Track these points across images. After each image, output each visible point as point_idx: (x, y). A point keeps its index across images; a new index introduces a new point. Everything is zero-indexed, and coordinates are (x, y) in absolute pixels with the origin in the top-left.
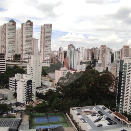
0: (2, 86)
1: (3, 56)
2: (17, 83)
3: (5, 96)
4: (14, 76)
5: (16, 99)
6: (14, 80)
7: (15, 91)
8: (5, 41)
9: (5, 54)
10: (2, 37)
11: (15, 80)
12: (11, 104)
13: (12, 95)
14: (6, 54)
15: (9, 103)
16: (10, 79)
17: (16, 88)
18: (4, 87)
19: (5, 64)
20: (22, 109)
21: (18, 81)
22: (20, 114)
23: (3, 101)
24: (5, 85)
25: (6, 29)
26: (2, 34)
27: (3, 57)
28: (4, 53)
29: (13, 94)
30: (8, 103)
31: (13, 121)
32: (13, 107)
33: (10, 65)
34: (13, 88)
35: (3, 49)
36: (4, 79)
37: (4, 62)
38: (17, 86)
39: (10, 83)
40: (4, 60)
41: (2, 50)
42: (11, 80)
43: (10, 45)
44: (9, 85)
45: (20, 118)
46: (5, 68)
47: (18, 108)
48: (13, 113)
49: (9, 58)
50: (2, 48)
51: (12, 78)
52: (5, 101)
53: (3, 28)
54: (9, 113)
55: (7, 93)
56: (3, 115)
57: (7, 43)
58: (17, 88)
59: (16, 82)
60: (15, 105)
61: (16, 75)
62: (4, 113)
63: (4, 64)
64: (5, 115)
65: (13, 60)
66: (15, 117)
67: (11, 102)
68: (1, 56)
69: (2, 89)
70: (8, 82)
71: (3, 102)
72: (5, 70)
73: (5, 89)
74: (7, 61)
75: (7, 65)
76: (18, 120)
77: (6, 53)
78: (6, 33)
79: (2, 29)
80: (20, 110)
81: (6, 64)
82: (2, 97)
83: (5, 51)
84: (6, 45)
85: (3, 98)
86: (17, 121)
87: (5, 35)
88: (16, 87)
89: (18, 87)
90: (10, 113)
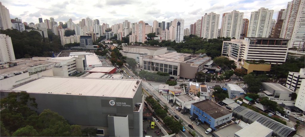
0: (275, 79)
1: (286, 42)
2: (300, 82)
3: (276, 92)
4: (298, 71)
5: (293, 102)
6: (297, 76)
7: (295, 91)
8: (294, 22)
9: (290, 40)
10: (290, 17)
11: (299, 76)
12: (283, 106)
13: (288, 95)
14: (292, 40)
15: (281, 103)
16: (290, 73)
17: (296, 88)
18: (278, 81)
19: (286, 54)
20: (300, 118)
21: (304, 78)
22: (296, 124)
23: (273, 97)
24: (281, 79)
25: (300, 4)
26: (291, 12)
27: (286, 44)
28: (288, 38)
29: (290, 94)
30: (279, 102)
31: (281, 127)
32: (286, 110)
33: (294, 55)
34: (292, 86)
35: (288, 33)
36: (280, 72)
37: (286, 50)
38: (300, 85)
39: (288, 79)
40: (287, 47)
41: (286, 34)
42: (290, 75)
43: (302, 26)
44: (286, 81)
45: (293, 129)
46: (285, 59)
47: (294, 114)
48: (284, 117)
49: (294, 46)
50: (286, 32)
51: (294, 73)
52: (275, 98)
53: (296, 3)
54: (277, 114)
55: (281, 90)
56: (268, 113)
57: (297, 24)
58: (299, 88)
59: (300, 80)
60: (289, 108)
61: (301, 70)
62: (270, 112)
63: (285, 52)
64: (271, 114)
65: (301, 48)
66: (285, 123)
67: (284, 103)
68: (283, 42)
69: (274, 83)
70: (286, 77)
71: (272, 99)
72: (284, 61)
73: (279, 84)
74: (290, 49)
75: (290, 55)
76: (290, 129)
77: (292, 38)
78: (297, 11)
79: (293, 5)
80: (296, 119)
81: (288, 53)
82: (273, 92)
83: (291, 36)
84: (293, 28)
85: (274, 94)
86: (287, 130)
87: (297, 13)
88: (298, 86)
89: (301, 87)
90: (280, 115)
